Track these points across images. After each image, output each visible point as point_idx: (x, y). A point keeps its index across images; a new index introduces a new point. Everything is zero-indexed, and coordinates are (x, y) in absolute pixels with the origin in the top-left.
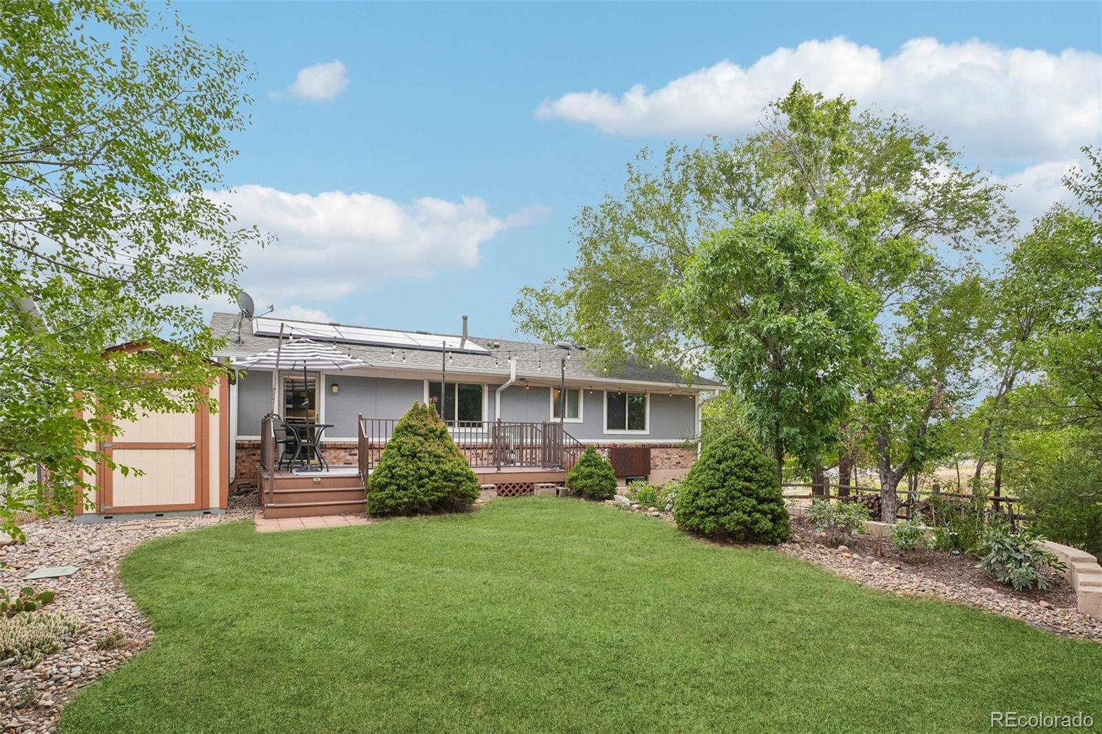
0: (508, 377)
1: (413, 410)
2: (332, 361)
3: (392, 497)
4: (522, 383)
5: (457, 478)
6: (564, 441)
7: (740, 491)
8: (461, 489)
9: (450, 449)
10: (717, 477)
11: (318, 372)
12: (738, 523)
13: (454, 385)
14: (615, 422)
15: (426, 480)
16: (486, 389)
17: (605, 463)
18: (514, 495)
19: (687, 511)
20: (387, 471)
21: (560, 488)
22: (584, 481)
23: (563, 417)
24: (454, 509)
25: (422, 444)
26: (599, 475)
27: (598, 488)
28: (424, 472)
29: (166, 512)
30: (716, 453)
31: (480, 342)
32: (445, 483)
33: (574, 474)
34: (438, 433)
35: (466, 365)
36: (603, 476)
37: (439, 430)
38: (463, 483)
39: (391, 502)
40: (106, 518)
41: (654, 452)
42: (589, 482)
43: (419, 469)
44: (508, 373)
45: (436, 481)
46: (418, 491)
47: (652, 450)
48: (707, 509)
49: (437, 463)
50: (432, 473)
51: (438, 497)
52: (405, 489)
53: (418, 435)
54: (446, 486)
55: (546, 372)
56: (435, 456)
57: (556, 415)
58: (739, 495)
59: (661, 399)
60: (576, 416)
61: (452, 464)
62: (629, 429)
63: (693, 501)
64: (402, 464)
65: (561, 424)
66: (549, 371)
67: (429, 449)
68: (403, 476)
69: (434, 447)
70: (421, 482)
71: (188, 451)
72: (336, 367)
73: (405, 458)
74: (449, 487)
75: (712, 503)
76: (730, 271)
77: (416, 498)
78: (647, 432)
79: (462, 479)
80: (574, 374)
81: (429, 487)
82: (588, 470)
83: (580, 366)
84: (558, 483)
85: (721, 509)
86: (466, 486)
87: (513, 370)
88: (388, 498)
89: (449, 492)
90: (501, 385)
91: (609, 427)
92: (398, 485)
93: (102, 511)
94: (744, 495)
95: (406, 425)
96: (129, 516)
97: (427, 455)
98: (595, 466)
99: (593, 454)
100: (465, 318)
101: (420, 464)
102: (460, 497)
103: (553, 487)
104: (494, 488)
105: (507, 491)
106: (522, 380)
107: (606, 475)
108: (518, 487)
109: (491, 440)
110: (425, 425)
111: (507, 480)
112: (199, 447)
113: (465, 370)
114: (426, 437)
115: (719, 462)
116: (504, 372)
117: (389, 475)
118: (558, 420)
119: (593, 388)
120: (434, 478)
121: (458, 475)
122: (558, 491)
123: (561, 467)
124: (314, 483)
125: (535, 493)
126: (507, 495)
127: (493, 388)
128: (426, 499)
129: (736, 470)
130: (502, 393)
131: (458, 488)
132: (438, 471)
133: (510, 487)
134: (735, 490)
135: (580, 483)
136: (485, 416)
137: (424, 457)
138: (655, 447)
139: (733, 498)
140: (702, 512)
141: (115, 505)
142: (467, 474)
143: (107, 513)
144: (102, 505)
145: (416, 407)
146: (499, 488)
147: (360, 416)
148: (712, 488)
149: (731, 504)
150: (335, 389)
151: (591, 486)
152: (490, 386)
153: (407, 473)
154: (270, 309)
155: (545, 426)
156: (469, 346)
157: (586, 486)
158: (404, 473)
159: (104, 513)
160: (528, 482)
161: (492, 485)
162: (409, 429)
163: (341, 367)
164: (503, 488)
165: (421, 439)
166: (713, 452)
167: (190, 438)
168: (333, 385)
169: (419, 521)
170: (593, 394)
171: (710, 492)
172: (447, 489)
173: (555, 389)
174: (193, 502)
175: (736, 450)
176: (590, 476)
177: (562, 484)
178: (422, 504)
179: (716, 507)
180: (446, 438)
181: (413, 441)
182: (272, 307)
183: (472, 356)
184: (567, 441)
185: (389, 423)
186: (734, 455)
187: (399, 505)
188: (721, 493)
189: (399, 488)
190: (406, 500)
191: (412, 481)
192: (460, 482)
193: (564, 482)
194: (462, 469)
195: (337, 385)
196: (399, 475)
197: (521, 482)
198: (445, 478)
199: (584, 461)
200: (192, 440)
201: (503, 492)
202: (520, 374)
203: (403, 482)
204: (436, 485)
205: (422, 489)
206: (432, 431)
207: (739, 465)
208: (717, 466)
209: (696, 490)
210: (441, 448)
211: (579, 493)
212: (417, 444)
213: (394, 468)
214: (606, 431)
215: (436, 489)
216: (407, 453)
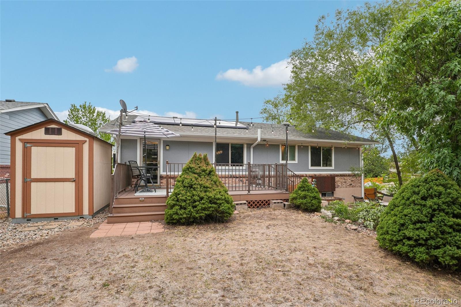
0: (256, 139)
1: (193, 158)
2: (163, 133)
3: (177, 213)
4: (265, 143)
5: (218, 202)
6: (288, 173)
7: (451, 227)
8: (221, 209)
9: (215, 182)
10: (424, 213)
11: (159, 139)
12: (453, 257)
13: (229, 144)
14: (315, 163)
15: (197, 203)
16: (245, 146)
17: (314, 189)
18: (258, 207)
19: (394, 239)
20: (174, 197)
21: (286, 203)
22: (301, 200)
23: (287, 160)
24: (217, 221)
25: (196, 179)
26: (310, 197)
27: (310, 205)
28: (196, 198)
29: (59, 217)
30: (419, 191)
31: (244, 124)
32: (210, 205)
33: (295, 195)
34: (207, 172)
35: (234, 133)
36: (313, 197)
37: (208, 170)
38: (222, 205)
39: (175, 217)
40: (27, 220)
41: (337, 179)
42: (304, 201)
43: (193, 195)
44: (256, 137)
45: (204, 204)
46: (192, 210)
47: (336, 177)
48: (416, 241)
49: (205, 192)
50: (202, 199)
51: (205, 214)
52: (185, 209)
53: (194, 173)
54: (210, 207)
55: (277, 136)
56: (204, 187)
57: (283, 159)
58: (451, 230)
59: (339, 149)
60: (294, 160)
61: (215, 192)
62: (323, 166)
63: (400, 230)
64: (183, 192)
65: (286, 165)
66: (279, 136)
67: (200, 183)
68: (183, 200)
69: (204, 181)
70: (194, 204)
71: (71, 182)
72: (165, 136)
73: (186, 188)
74: (213, 207)
75: (421, 236)
76: (423, 43)
77: (191, 214)
78: (333, 168)
79: (221, 202)
80: (293, 137)
81: (199, 208)
82: (303, 193)
83: (295, 133)
84: (285, 200)
85: (432, 242)
86: (225, 207)
87: (259, 135)
88: (174, 214)
89: (213, 211)
90: (253, 144)
91: (312, 165)
92: (181, 206)
93: (25, 216)
94: (454, 230)
95: (188, 167)
96: (40, 219)
97: (199, 187)
98: (308, 190)
99: (306, 183)
100: (237, 113)
101: (194, 192)
102: (220, 214)
103: (281, 203)
104: (246, 204)
105: (254, 205)
106: (265, 140)
107: (315, 197)
108: (260, 203)
109: (247, 173)
110: (199, 167)
111: (254, 199)
112: (77, 180)
113: (234, 136)
114: (199, 175)
115: (424, 198)
116: (255, 136)
117: (176, 199)
118: (284, 162)
119: (303, 145)
120: (203, 201)
121: (219, 199)
122: (285, 205)
123: (287, 190)
124: (140, 201)
125: (271, 207)
126: (254, 207)
127: (249, 146)
128: (197, 215)
129: (444, 207)
130: (254, 148)
131: (219, 207)
132: (205, 197)
133: (256, 203)
134: (445, 225)
135: (298, 202)
136: (245, 162)
137: (197, 188)
138: (337, 176)
139: (443, 233)
140: (411, 242)
141: (32, 213)
142: (225, 198)
143: (28, 217)
144: (25, 213)
145: (195, 156)
146: (249, 203)
147: (167, 162)
148: (421, 222)
149: (442, 238)
150: (168, 148)
151: (306, 203)
152: (247, 144)
153: (186, 198)
154: (136, 108)
155: (277, 166)
156: (239, 125)
157: (302, 203)
158: (184, 198)
159: (26, 218)
160: (267, 199)
161: (245, 202)
162: (190, 170)
163: (168, 136)
164: (252, 203)
165: (196, 176)
166: (416, 190)
167: (72, 175)
168: (167, 145)
169: (193, 230)
170: (303, 148)
171: (418, 225)
172: (211, 209)
173: (282, 145)
174: (74, 211)
175: (441, 189)
176: (305, 197)
177: (287, 200)
178: (195, 218)
179: (426, 240)
180: (213, 175)
181: (191, 177)
182: (137, 107)
183: (238, 129)
184: (289, 173)
185: (180, 166)
186: (440, 194)
187: (181, 219)
188: (431, 228)
189: (181, 208)
190: (185, 216)
191: (189, 204)
192: (220, 204)
193: (288, 199)
194: (222, 195)
195: (168, 146)
196: (181, 199)
197: (262, 199)
198: (210, 201)
199: (301, 188)
200: (74, 177)
201: (252, 205)
202: (262, 138)
203: (183, 204)
204: (204, 206)
205: (195, 209)
206: (204, 171)
207: (447, 202)
208: (423, 202)
209: (402, 222)
210: (209, 182)
211: (297, 207)
212: (193, 179)
213: (179, 194)
214: (310, 168)
215: (204, 209)
216: (187, 185)
